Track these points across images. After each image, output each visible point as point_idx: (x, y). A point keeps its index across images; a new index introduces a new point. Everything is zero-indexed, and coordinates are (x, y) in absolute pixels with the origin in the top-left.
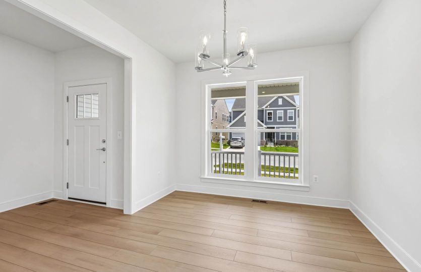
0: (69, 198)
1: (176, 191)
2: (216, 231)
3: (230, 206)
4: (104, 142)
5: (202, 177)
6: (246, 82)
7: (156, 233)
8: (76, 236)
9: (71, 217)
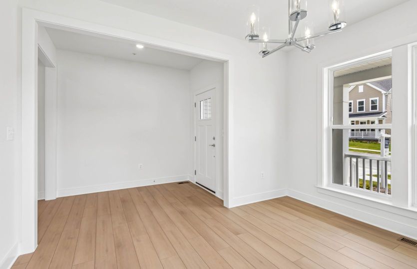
0: (197, 183)
1: (287, 197)
2: (304, 258)
3: (351, 234)
4: (214, 139)
5: (318, 186)
6: (391, 50)
7: (237, 234)
8: (182, 213)
9: (188, 197)
